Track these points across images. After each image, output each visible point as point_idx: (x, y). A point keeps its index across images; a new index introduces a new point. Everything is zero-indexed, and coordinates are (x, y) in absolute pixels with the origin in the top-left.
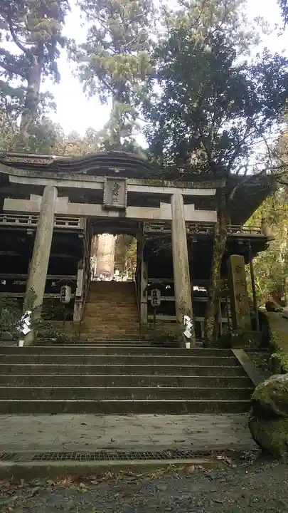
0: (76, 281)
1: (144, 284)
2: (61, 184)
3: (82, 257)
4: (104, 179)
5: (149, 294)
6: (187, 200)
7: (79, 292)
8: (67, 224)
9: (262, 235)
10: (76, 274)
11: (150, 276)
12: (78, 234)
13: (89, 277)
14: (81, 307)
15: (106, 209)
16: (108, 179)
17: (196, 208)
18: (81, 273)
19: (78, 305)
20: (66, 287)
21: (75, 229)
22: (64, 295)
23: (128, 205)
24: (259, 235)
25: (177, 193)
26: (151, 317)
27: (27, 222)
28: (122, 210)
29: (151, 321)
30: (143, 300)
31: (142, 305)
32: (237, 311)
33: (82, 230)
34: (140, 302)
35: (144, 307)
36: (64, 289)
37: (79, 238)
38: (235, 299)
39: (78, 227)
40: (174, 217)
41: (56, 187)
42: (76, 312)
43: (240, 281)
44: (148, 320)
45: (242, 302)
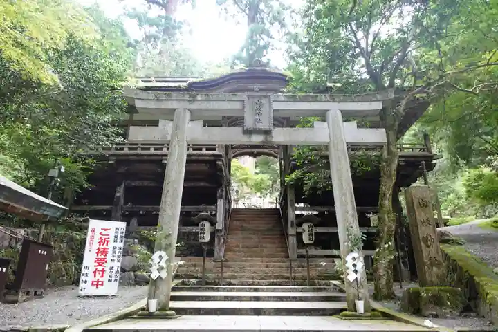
1: (291, 214)
2: (194, 106)
3: (221, 185)
4: (244, 96)
6: (347, 116)
7: (220, 226)
8: (204, 150)
9: (426, 153)
10: (215, 204)
12: (216, 161)
13: (230, 204)
14: (222, 241)
15: (248, 132)
16: (249, 97)
17: (358, 127)
18: (220, 203)
19: (219, 240)
20: (204, 223)
21: (213, 155)
22: (204, 233)
23: (275, 125)
24: (421, 153)
25: (334, 109)
26: (303, 251)
27: (162, 149)
28: (267, 132)
29: (302, 256)
30: (292, 231)
31: (290, 238)
32: (425, 261)
33: (220, 156)
34: (287, 234)
35: (292, 241)
36: (203, 225)
37: (218, 165)
38: (422, 244)
39: (216, 152)
40: (332, 139)
41: (189, 109)
42: (217, 247)
43: (425, 219)
44: (298, 255)
45: (431, 248)
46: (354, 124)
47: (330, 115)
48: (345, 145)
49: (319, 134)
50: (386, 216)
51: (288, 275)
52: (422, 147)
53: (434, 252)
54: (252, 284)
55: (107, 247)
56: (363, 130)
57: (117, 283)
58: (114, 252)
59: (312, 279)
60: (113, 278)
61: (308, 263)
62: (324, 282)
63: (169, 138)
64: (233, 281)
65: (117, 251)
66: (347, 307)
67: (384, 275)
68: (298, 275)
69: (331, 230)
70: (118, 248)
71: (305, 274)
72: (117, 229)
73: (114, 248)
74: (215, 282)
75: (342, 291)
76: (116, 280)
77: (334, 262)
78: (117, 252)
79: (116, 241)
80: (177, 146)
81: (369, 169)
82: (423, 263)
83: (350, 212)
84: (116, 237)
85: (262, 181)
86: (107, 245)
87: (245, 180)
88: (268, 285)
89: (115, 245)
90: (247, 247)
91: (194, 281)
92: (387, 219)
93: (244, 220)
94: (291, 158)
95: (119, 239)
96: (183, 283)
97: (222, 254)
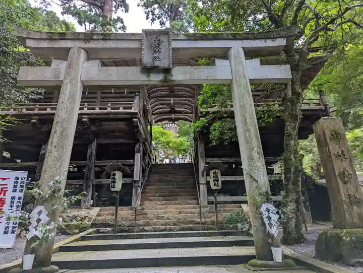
0: (133, 165)
1: (202, 165)
3: (139, 141)
5: (208, 175)
7: (137, 175)
8: (121, 108)
9: (322, 107)
10: (133, 158)
11: (207, 156)
12: (132, 118)
15: (147, 71)
16: (146, 34)
17: (262, 63)
18: (138, 157)
19: (137, 190)
20: (116, 172)
21: (130, 114)
22: (114, 182)
24: (318, 107)
25: (237, 47)
26: (212, 198)
28: (167, 71)
29: (212, 203)
30: (202, 180)
31: (201, 186)
32: (344, 199)
33: (136, 114)
34: (198, 183)
35: (203, 189)
36: (114, 175)
37: (134, 121)
38: (339, 181)
39: (133, 111)
40: (234, 75)
41: (83, 49)
42: (135, 197)
43: (340, 153)
44: (208, 202)
45: (349, 184)
46: (257, 61)
47: (232, 53)
48: (248, 81)
49: (221, 71)
50: (292, 157)
51: (199, 220)
52: (318, 101)
53: (353, 189)
54: (165, 230)
55: (5, 197)
56: (267, 67)
57: (14, 236)
58: (12, 202)
59: (221, 223)
60: (10, 230)
61: (216, 209)
62: (232, 226)
63: (61, 78)
64: (146, 228)
65: (16, 200)
66: (255, 254)
67: (293, 217)
68: (208, 220)
69: (238, 178)
70: (17, 198)
71: (214, 218)
72: (17, 178)
73: (13, 198)
74: (129, 229)
75: (249, 234)
76: (13, 232)
77: (241, 207)
78: (15, 202)
79: (14, 191)
80: (68, 85)
81: (271, 120)
82: (342, 202)
83: (256, 149)
84: (15, 186)
85: (181, 144)
86: (4, 195)
87: (168, 143)
88: (180, 230)
89: (14, 194)
90: (163, 196)
91: (109, 229)
92: (294, 160)
93: (163, 173)
94: (200, 115)
95: (18, 189)
96: (98, 232)
97: (139, 203)
